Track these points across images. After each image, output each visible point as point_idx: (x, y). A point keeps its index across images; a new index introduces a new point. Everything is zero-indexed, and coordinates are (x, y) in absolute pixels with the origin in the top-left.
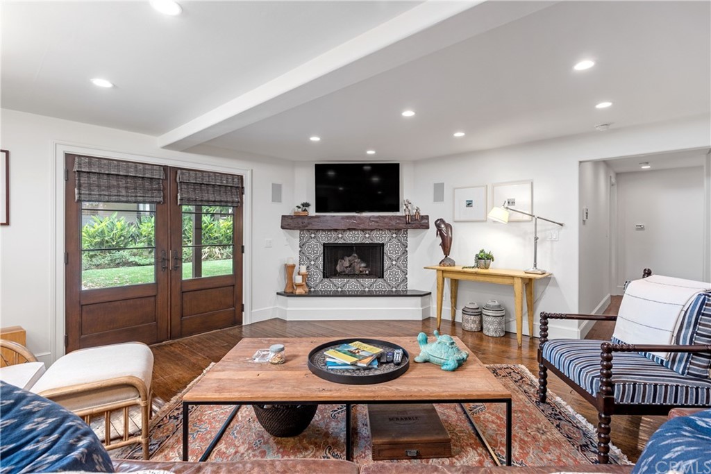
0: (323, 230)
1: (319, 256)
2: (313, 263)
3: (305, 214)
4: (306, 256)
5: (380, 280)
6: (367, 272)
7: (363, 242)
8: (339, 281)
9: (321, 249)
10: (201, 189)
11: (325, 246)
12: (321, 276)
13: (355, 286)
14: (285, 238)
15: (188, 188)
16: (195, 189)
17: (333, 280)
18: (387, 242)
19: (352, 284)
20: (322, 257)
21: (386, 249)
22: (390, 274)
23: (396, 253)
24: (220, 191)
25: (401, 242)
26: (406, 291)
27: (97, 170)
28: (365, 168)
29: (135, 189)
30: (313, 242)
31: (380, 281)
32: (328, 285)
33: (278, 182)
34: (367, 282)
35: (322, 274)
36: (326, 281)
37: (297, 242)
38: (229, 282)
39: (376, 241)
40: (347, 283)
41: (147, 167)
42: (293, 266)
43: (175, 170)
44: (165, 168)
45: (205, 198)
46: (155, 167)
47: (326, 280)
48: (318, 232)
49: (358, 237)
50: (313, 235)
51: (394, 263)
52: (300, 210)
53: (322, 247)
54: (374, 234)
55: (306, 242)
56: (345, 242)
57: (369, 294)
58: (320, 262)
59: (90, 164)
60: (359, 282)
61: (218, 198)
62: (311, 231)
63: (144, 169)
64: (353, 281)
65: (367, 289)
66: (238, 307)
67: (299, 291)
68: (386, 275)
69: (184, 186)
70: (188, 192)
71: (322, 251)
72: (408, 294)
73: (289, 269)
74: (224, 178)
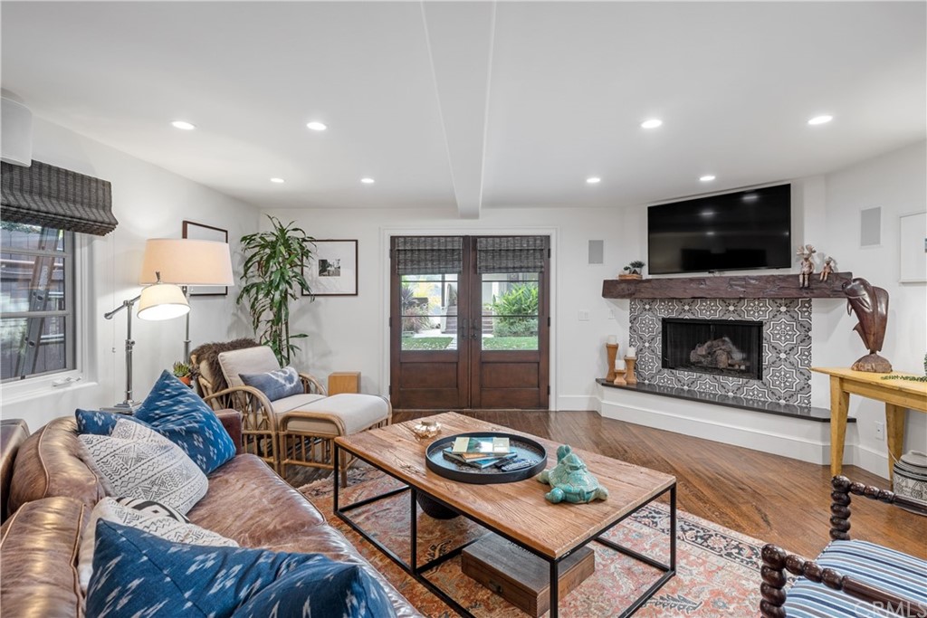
0: (662, 300)
1: (656, 336)
2: (647, 345)
3: (635, 277)
4: (638, 335)
5: (756, 382)
6: (743, 367)
7: (724, 318)
8: (685, 375)
9: (659, 326)
10: (500, 255)
11: (665, 322)
12: (658, 364)
13: (710, 385)
14: (609, 309)
15: (487, 256)
16: (493, 257)
17: (677, 372)
18: (769, 320)
19: (706, 383)
20: (659, 338)
21: (767, 331)
22: (774, 375)
23: (786, 340)
24: (521, 256)
25: (796, 320)
26: (809, 409)
27: (410, 248)
28: (748, 198)
29: (439, 261)
30: (648, 315)
31: (755, 384)
32: (668, 378)
33: (596, 238)
34: (731, 382)
35: (660, 362)
36: (666, 372)
37: (626, 315)
38: (532, 358)
39: (747, 318)
40: (697, 379)
41: (448, 239)
42: (616, 347)
43: (475, 239)
44: (465, 238)
45: (503, 265)
46: (456, 238)
47: (666, 370)
48: (655, 303)
49: (715, 311)
50: (647, 307)
51: (783, 356)
52: (628, 272)
53: (660, 323)
54: (743, 306)
55: (638, 316)
56: (693, 317)
57: (735, 403)
58: (658, 345)
59: (405, 243)
60: (718, 381)
61: (517, 264)
62: (645, 301)
63: (446, 241)
64: (707, 378)
65: (731, 394)
66: (543, 387)
67: (618, 381)
68: (767, 375)
69: (483, 254)
70: (486, 260)
71: (660, 329)
72: (812, 415)
73: (612, 350)
74: (524, 241)
